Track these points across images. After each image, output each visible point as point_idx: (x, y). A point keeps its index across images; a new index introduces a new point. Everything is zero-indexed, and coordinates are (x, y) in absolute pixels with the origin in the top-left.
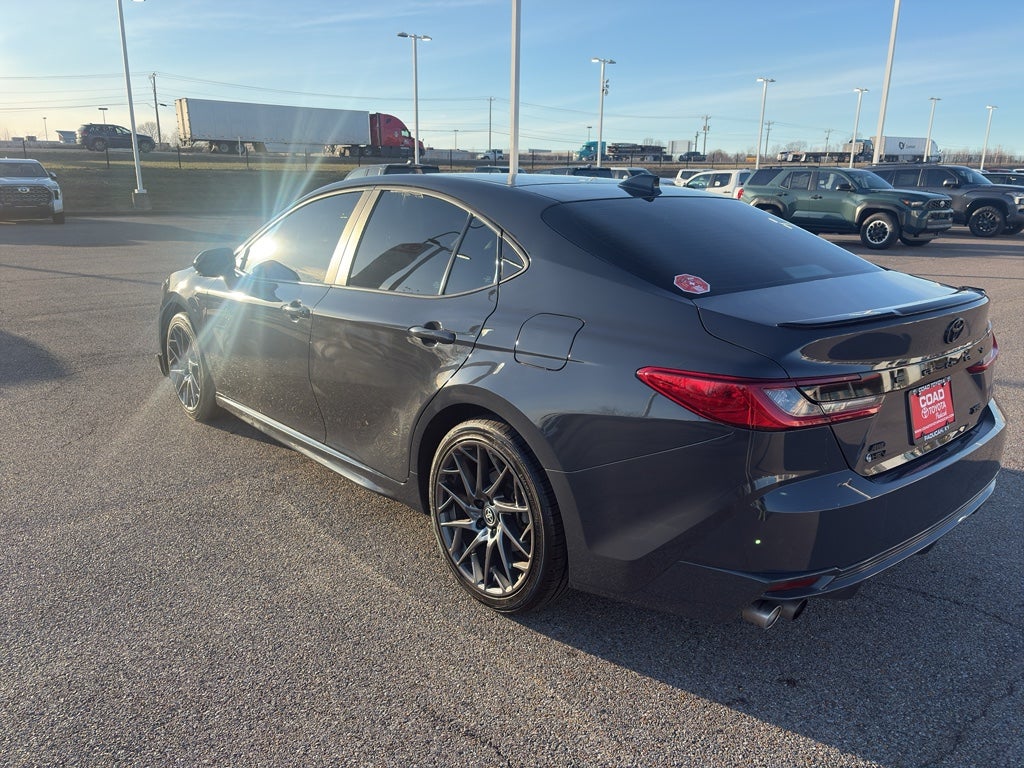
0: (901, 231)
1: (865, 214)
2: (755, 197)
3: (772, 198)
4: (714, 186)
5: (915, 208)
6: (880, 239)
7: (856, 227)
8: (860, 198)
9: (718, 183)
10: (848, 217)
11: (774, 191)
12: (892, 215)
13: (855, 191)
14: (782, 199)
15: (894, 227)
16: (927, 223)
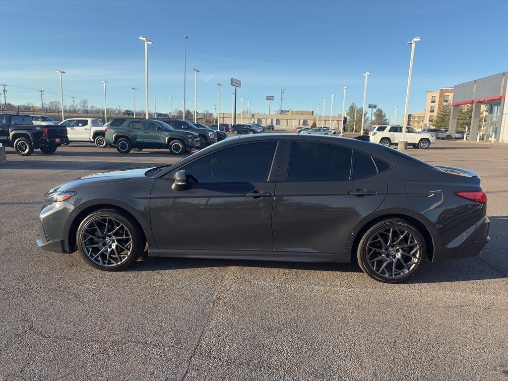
0: (186, 148)
1: (170, 140)
2: (115, 132)
3: (125, 133)
4: (78, 126)
5: (190, 138)
6: (178, 151)
7: (167, 146)
8: (166, 133)
9: (80, 125)
10: (162, 142)
11: (125, 129)
12: (182, 141)
13: (163, 130)
14: (130, 133)
15: (183, 146)
16: (195, 144)
